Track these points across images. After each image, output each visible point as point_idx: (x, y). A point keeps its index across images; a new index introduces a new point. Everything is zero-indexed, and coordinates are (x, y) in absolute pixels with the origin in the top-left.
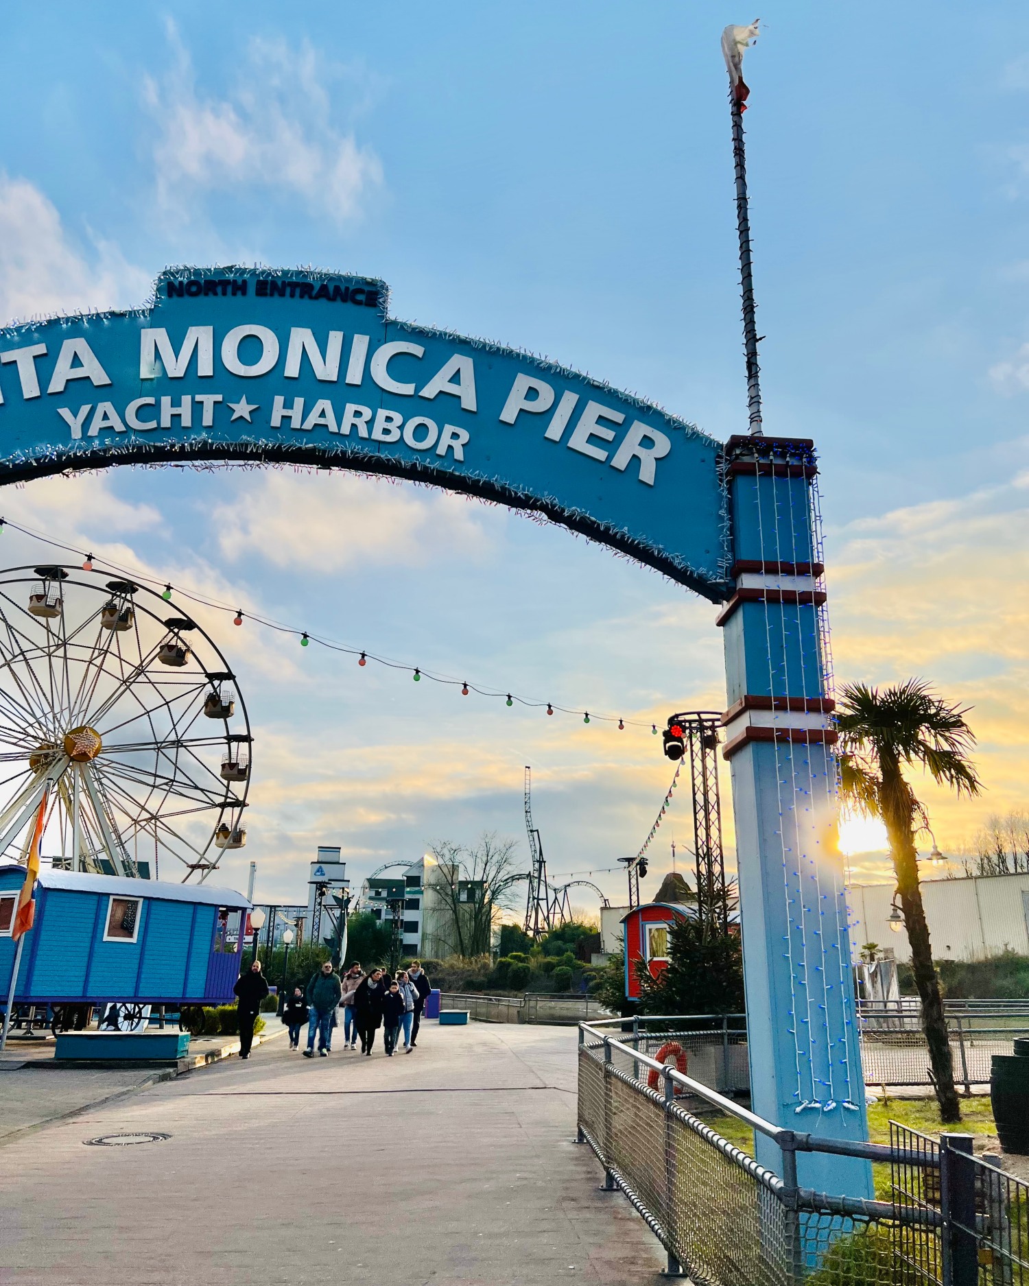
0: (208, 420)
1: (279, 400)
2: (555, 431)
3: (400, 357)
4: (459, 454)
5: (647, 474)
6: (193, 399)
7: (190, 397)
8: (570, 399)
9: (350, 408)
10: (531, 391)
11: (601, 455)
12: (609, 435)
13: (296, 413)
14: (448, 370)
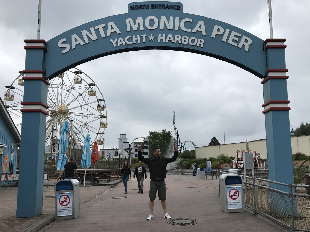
0: (144, 41)
1: (160, 35)
2: (224, 39)
3: (187, 22)
4: (202, 46)
5: (247, 49)
6: (140, 36)
7: (139, 35)
8: (228, 31)
9: (176, 36)
10: (218, 29)
11: (236, 44)
12: (237, 39)
13: (164, 38)
14: (198, 25)
